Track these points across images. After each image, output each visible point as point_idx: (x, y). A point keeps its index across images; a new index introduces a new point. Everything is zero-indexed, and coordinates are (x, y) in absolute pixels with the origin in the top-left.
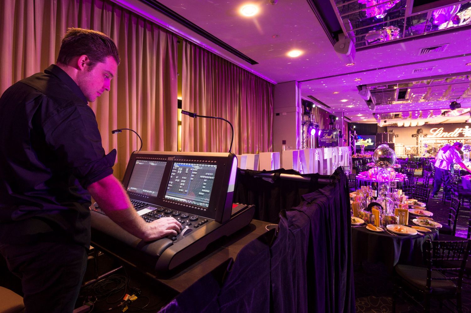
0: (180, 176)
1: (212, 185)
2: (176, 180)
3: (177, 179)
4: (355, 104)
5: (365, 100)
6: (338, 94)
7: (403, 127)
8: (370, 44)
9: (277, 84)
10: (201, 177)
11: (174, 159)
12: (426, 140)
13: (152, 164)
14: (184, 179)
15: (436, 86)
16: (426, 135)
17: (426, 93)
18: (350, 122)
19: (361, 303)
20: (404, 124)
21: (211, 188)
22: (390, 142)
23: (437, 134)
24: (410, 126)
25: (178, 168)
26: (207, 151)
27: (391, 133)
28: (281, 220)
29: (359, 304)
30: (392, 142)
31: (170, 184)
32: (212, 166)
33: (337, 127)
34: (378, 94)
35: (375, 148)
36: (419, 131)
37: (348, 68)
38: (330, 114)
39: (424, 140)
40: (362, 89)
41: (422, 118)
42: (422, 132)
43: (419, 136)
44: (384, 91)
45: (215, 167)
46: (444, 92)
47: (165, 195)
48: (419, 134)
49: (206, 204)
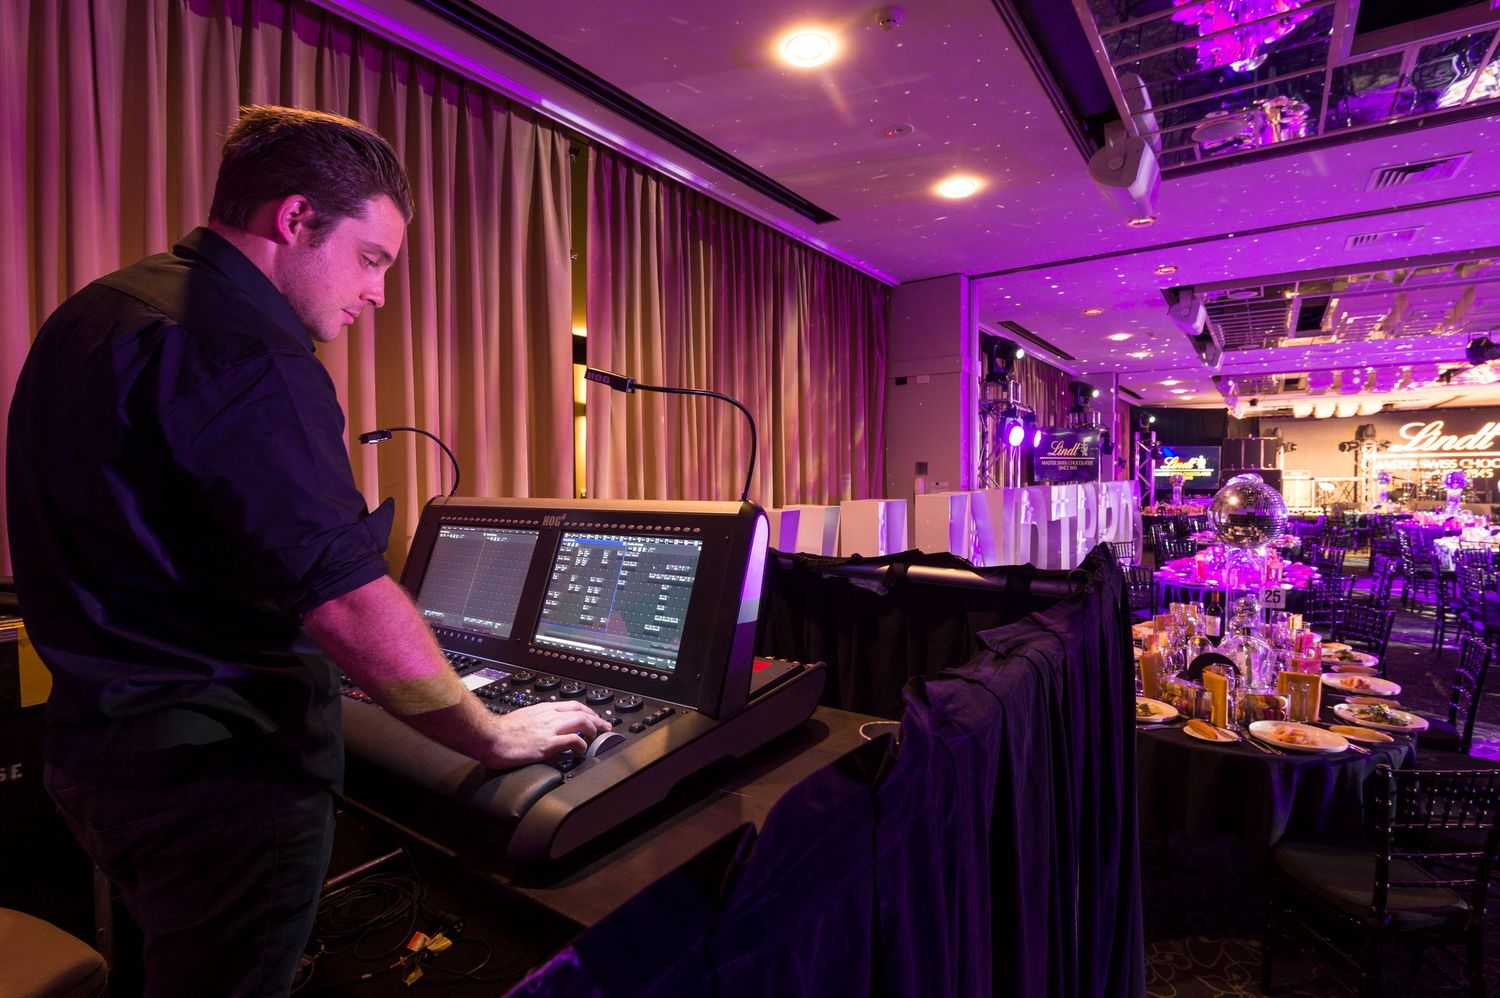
0: (584, 575)
1: (686, 600)
2: (570, 587)
3: (572, 583)
4: (1153, 346)
5: (1188, 335)
6: (1098, 316)
7: (1311, 418)
8: (1209, 156)
9: (898, 284)
10: (651, 576)
11: (562, 522)
12: (1384, 460)
13: (493, 537)
14: (595, 584)
15: (1423, 288)
16: (1385, 445)
17: (1390, 311)
18: (1137, 403)
19: (1162, 957)
20: (1314, 409)
21: (684, 611)
22: (1266, 465)
23: (1423, 441)
24: (1334, 417)
25: (576, 550)
26: (670, 497)
27: (1272, 438)
28: (908, 709)
29: (1155, 962)
30: (1274, 466)
31: (552, 598)
32: (686, 542)
33: (1096, 419)
34: (1232, 316)
35: (1218, 485)
36: (1363, 432)
37: (1133, 232)
38: (1074, 380)
39: (1378, 460)
40: (1178, 301)
41: (1375, 390)
42: (1373, 436)
43: (1364, 448)
44: (1252, 307)
45: (697, 547)
46: (1451, 306)
47: (535, 633)
48: (1363, 440)
49: (669, 661)
